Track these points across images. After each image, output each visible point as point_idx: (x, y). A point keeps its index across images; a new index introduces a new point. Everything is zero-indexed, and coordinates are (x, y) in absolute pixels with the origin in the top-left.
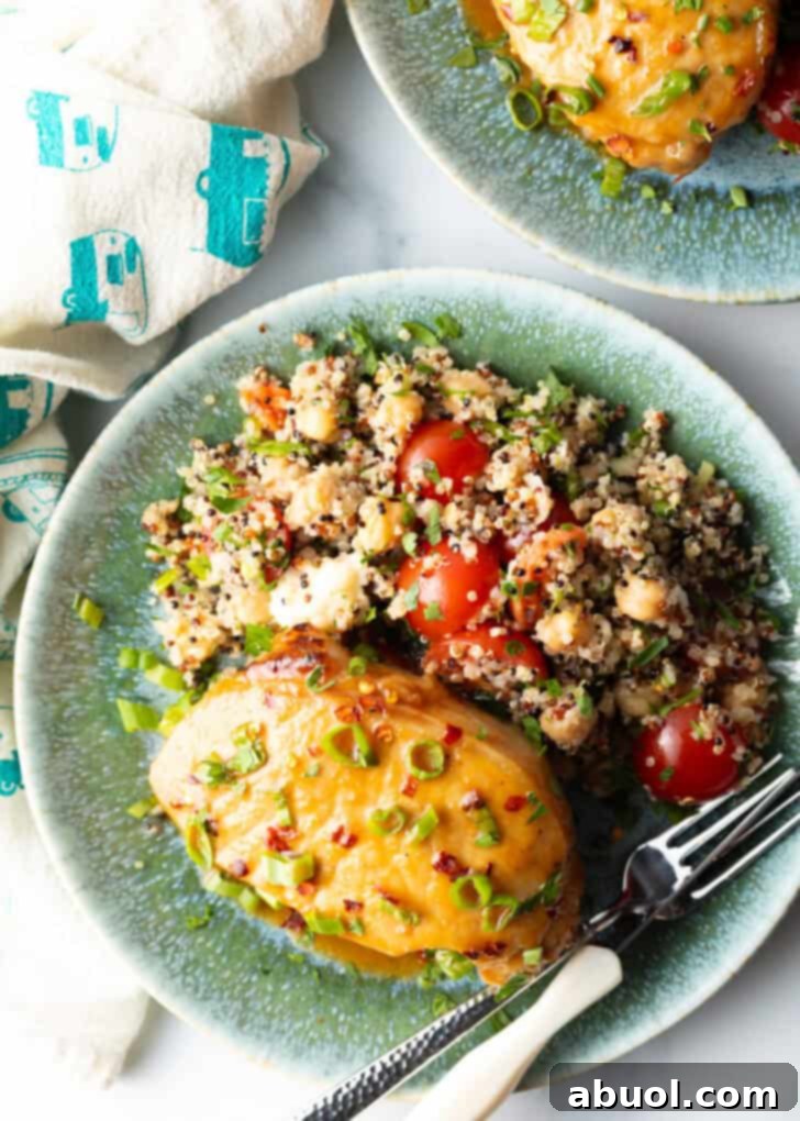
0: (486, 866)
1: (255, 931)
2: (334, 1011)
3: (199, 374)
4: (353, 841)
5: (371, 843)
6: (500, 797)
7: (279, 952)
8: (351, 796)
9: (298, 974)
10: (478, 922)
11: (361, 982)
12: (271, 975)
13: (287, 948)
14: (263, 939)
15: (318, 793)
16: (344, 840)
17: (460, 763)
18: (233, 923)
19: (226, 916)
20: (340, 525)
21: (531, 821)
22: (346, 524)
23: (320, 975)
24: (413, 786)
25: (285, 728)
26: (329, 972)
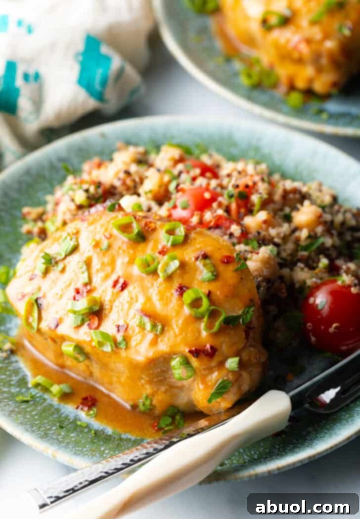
0: (207, 292)
1: (58, 410)
2: (102, 449)
3: (64, 154)
4: (124, 286)
5: (136, 284)
6: (218, 256)
7: (71, 420)
8: (126, 259)
9: (82, 432)
10: (199, 332)
11: (121, 439)
12: (65, 429)
13: (76, 419)
14: (62, 414)
15: (106, 260)
16: (119, 286)
17: (195, 239)
18: (45, 404)
19: (41, 401)
20: (134, 181)
21: (236, 270)
22: (137, 179)
23: (96, 433)
24: (165, 250)
25: (92, 228)
26: (101, 433)
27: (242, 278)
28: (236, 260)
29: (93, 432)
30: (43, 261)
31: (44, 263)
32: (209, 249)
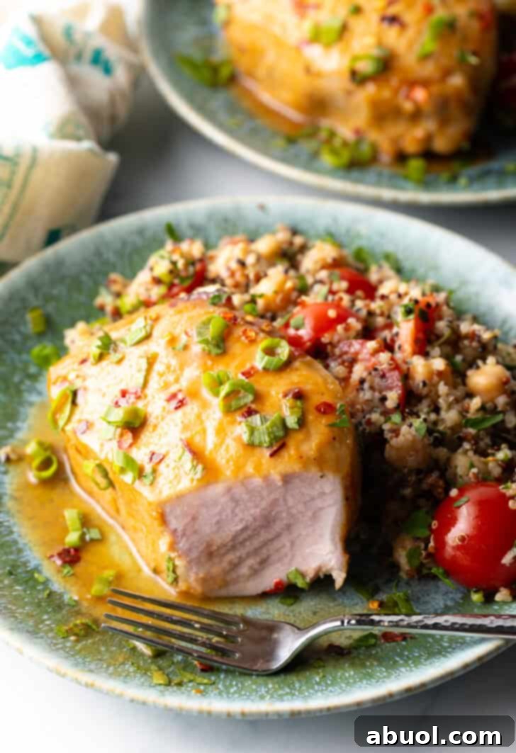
4: (181, 404)
5: (196, 405)
15: (174, 363)
16: (175, 401)
20: (247, 277)
21: (331, 426)
22: (252, 276)
23: (50, 595)
24: (252, 372)
25: (176, 319)
26: (58, 597)
27: (334, 439)
28: (337, 413)
29: (47, 592)
30: (99, 343)
31: (99, 347)
32: (308, 387)
